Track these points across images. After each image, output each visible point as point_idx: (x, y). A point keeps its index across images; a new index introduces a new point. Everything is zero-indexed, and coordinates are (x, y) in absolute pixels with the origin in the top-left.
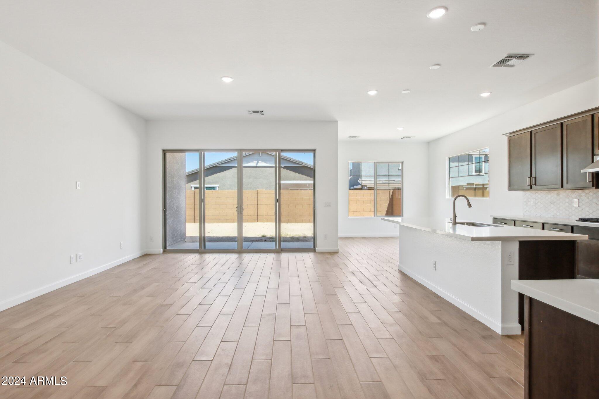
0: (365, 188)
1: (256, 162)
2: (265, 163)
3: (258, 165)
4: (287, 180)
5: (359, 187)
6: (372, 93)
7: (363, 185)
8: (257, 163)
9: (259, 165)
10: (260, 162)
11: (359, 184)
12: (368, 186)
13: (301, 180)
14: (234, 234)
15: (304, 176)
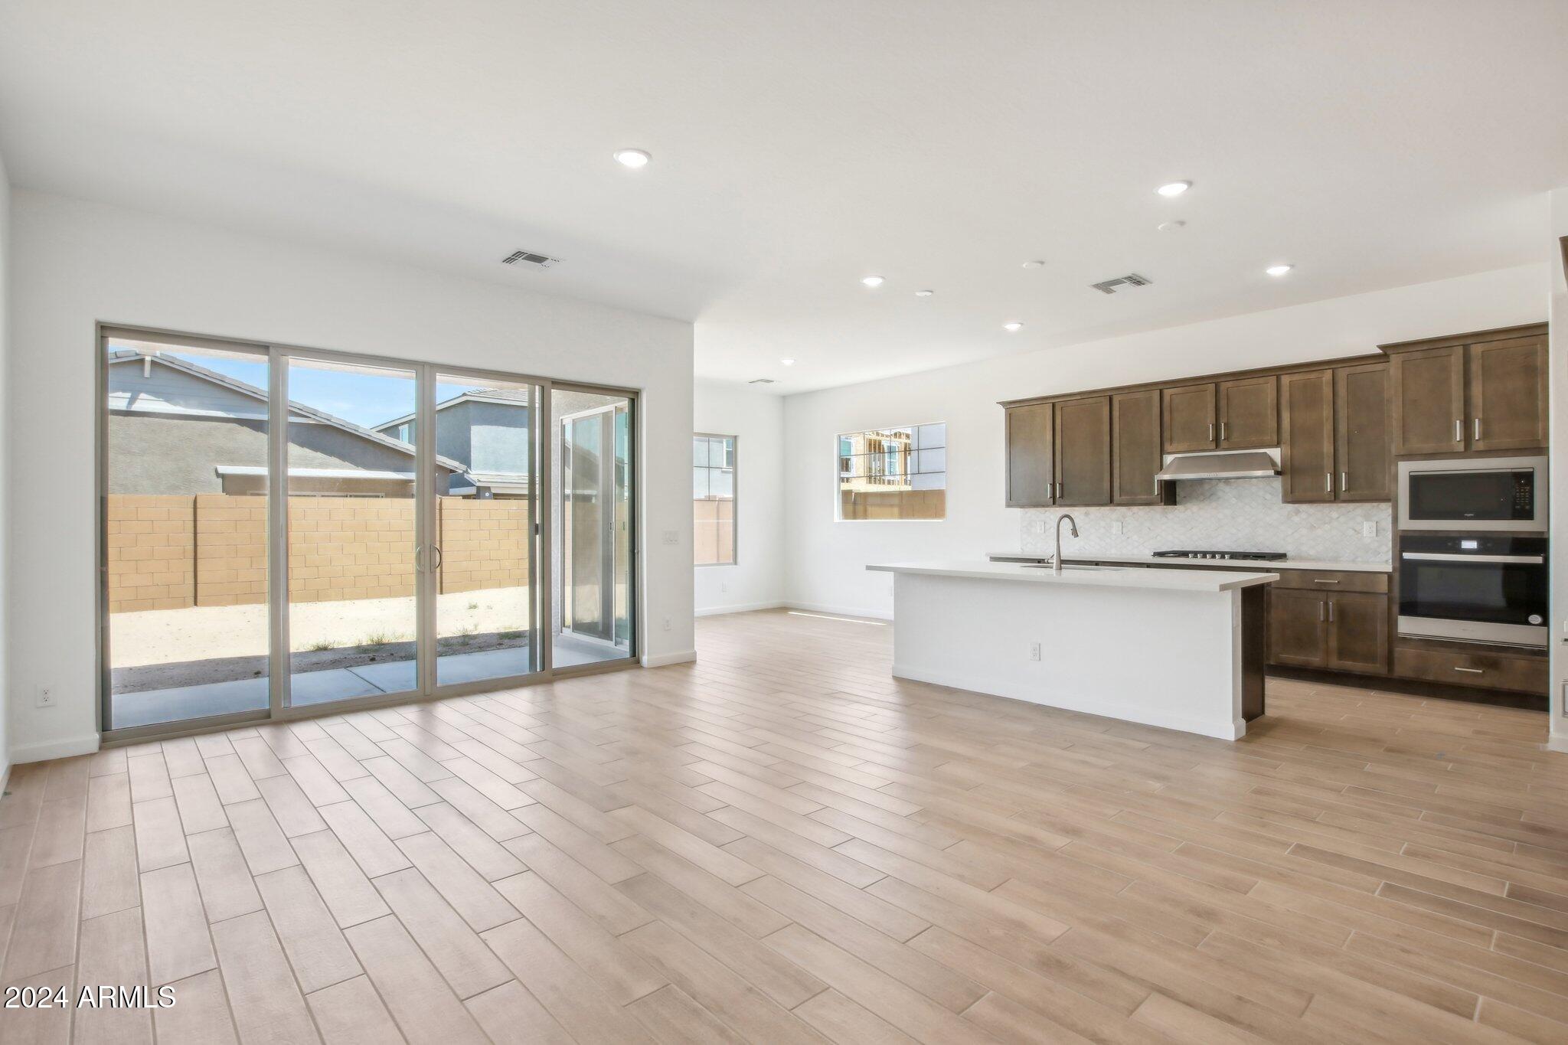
0: (487, 494)
1: (128, 395)
2: (167, 401)
3: (133, 406)
4: (255, 466)
5: (472, 491)
6: (873, 282)
7: (478, 488)
8: (132, 401)
9: (137, 406)
10: (143, 396)
11: (470, 484)
12: (494, 491)
13: (307, 466)
14: (259, 646)
15: (319, 455)
